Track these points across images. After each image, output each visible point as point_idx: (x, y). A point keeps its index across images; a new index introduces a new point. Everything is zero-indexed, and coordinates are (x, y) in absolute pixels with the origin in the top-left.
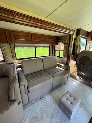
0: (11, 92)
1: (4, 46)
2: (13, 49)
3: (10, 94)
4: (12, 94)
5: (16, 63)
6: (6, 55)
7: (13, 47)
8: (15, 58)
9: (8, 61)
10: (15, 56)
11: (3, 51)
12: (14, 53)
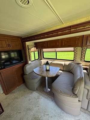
0: (76, 87)
1: (77, 49)
2: (84, 51)
3: (75, 88)
4: (76, 90)
5: (83, 64)
6: (76, 56)
7: (84, 50)
8: (83, 60)
9: (76, 61)
10: (84, 57)
11: (75, 53)
12: (84, 55)
